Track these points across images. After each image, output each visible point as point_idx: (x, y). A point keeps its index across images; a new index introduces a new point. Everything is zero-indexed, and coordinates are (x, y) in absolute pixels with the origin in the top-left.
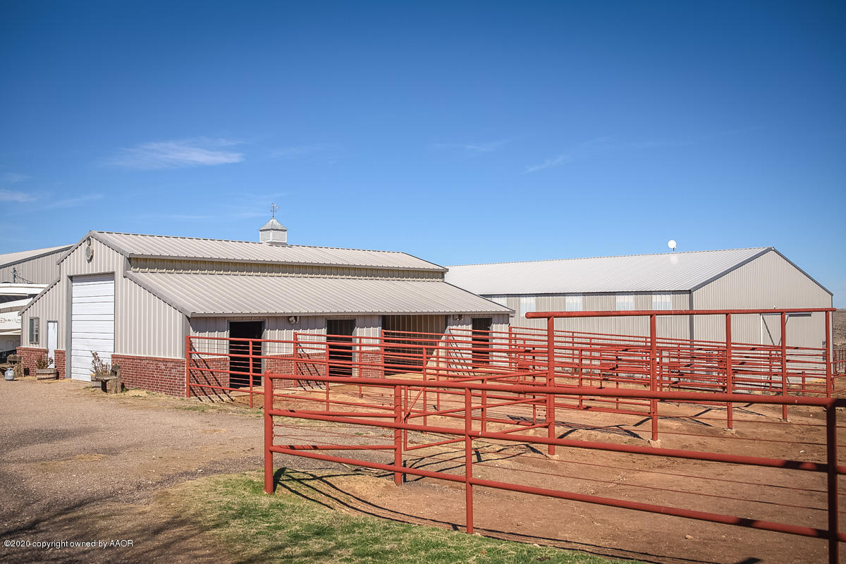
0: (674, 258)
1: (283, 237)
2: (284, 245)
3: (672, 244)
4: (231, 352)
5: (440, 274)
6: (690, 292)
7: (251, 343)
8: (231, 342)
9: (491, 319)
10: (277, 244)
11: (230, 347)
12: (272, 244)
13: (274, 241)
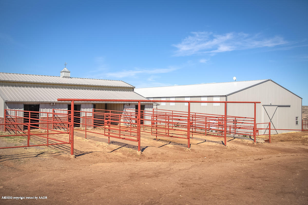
0: (235, 83)
1: (69, 75)
2: (69, 77)
3: (235, 78)
4: (24, 116)
5: (132, 89)
6: (226, 96)
7: (30, 113)
8: (24, 112)
9: (145, 105)
10: (66, 77)
11: (24, 114)
12: (64, 77)
13: (65, 76)
